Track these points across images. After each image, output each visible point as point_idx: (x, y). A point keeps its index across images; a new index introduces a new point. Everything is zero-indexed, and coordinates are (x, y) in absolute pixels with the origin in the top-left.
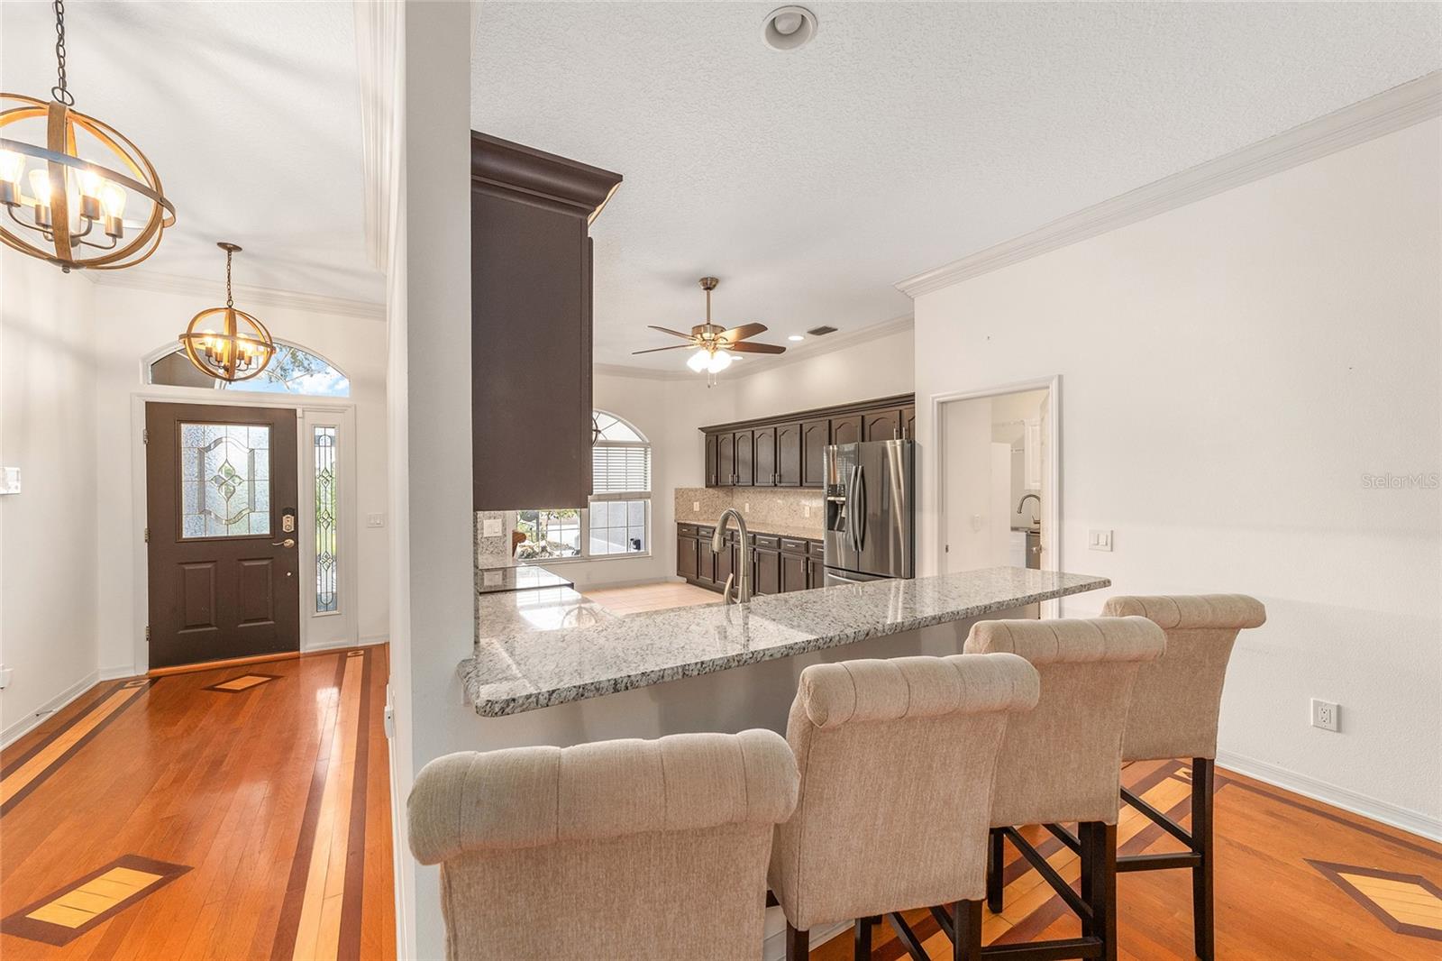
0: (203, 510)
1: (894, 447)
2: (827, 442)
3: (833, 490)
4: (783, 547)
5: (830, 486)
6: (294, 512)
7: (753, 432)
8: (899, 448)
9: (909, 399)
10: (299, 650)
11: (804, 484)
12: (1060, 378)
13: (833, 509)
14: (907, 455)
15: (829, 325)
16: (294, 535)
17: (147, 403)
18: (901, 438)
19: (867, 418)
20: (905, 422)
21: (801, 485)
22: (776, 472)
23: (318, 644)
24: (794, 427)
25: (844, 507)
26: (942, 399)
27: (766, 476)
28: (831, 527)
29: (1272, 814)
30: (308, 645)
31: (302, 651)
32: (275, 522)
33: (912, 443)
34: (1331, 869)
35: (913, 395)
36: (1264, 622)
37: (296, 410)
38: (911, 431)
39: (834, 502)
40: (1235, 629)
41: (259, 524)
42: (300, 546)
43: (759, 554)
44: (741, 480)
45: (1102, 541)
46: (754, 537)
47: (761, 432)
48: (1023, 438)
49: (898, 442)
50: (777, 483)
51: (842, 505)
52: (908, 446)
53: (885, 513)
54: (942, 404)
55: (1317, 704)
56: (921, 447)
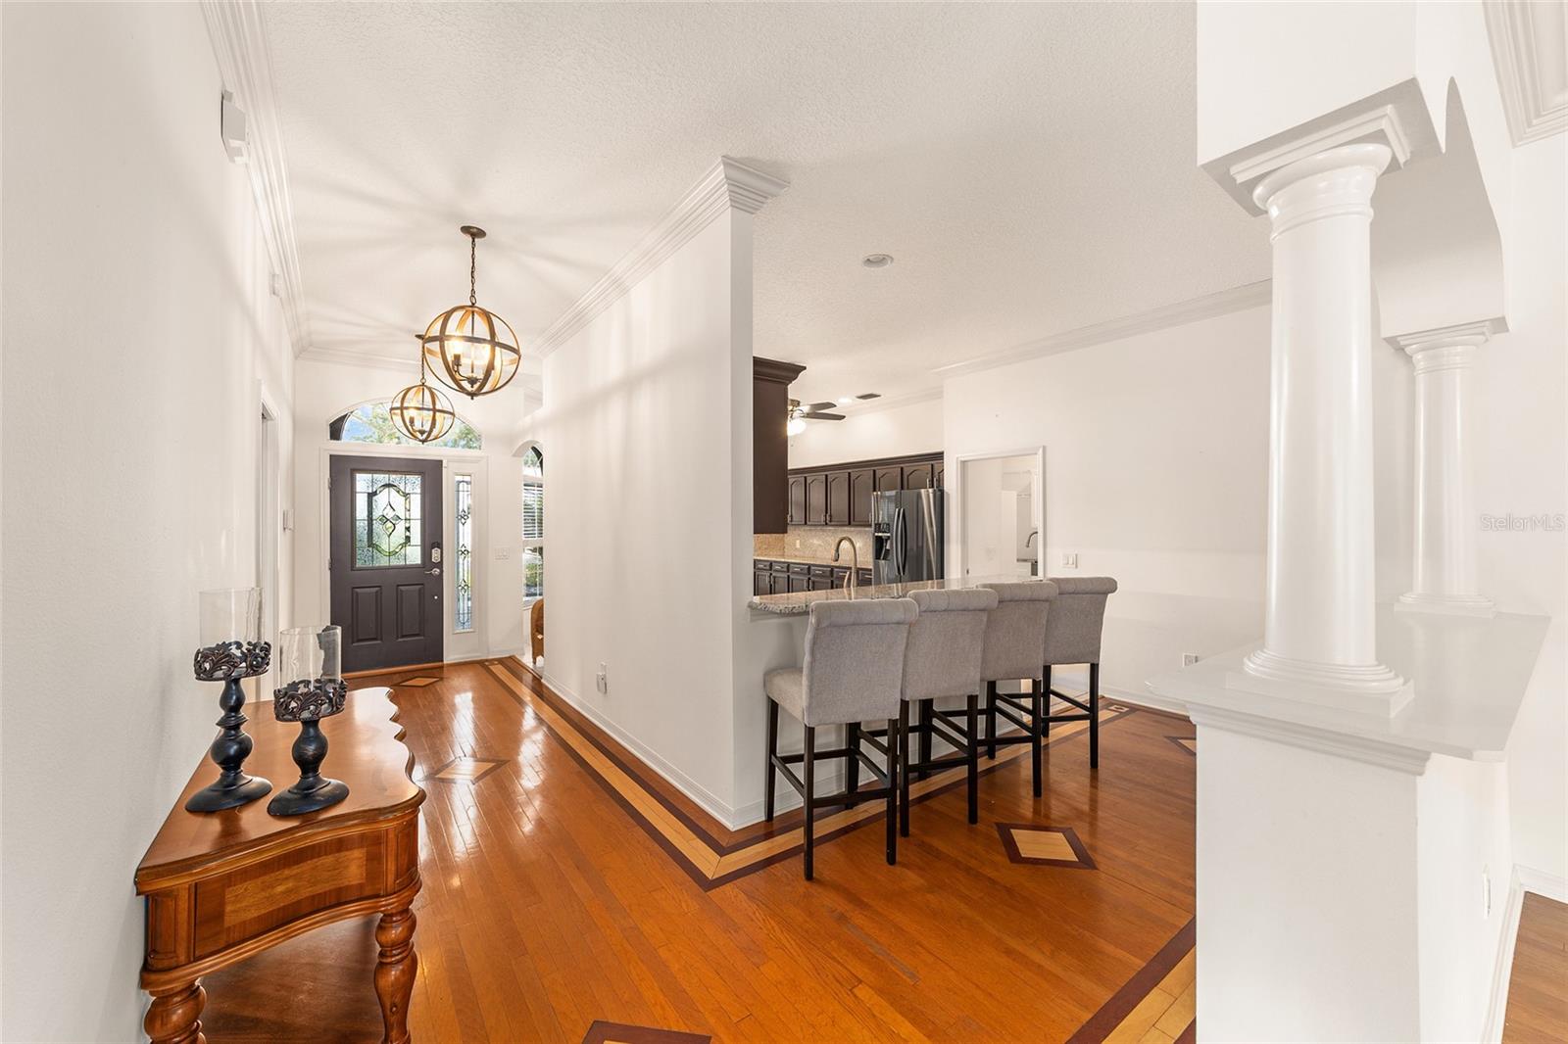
0: (371, 544)
1: (927, 495)
2: (872, 490)
3: (878, 527)
4: (835, 575)
5: (876, 525)
6: (440, 546)
7: (805, 478)
8: (931, 495)
9: (939, 456)
10: (442, 661)
11: (852, 522)
12: (1044, 448)
13: (879, 543)
14: (938, 503)
15: (875, 393)
16: (440, 565)
17: (332, 457)
18: (933, 487)
19: (905, 470)
20: (936, 474)
21: (850, 523)
22: (826, 513)
23: (456, 656)
24: (844, 474)
25: (889, 542)
26: (966, 459)
27: (817, 515)
28: (877, 556)
29: (1156, 721)
30: (450, 656)
31: (445, 662)
32: (426, 554)
33: (942, 492)
34: (1174, 739)
35: (942, 453)
36: (1114, 591)
37: (441, 461)
38: (940, 481)
39: (881, 537)
40: (1106, 594)
41: (414, 555)
42: (444, 574)
43: (814, 582)
44: (794, 519)
45: (1071, 562)
46: (809, 568)
47: (813, 478)
48: (1030, 484)
49: (931, 490)
50: (829, 521)
51: (886, 540)
52: (938, 493)
53: (920, 549)
54: (964, 463)
55: (1186, 657)
56: (948, 495)
